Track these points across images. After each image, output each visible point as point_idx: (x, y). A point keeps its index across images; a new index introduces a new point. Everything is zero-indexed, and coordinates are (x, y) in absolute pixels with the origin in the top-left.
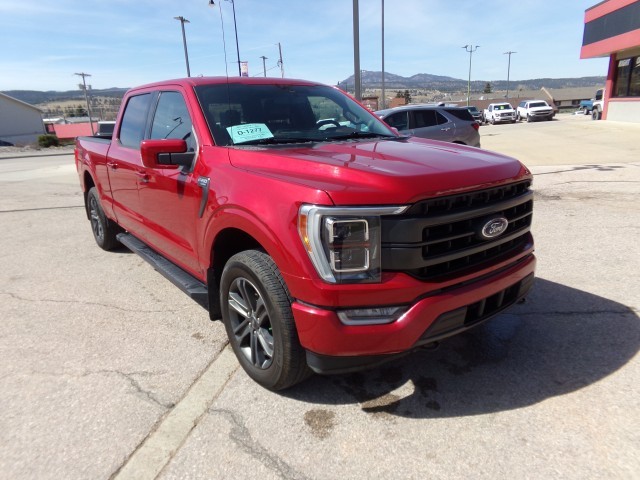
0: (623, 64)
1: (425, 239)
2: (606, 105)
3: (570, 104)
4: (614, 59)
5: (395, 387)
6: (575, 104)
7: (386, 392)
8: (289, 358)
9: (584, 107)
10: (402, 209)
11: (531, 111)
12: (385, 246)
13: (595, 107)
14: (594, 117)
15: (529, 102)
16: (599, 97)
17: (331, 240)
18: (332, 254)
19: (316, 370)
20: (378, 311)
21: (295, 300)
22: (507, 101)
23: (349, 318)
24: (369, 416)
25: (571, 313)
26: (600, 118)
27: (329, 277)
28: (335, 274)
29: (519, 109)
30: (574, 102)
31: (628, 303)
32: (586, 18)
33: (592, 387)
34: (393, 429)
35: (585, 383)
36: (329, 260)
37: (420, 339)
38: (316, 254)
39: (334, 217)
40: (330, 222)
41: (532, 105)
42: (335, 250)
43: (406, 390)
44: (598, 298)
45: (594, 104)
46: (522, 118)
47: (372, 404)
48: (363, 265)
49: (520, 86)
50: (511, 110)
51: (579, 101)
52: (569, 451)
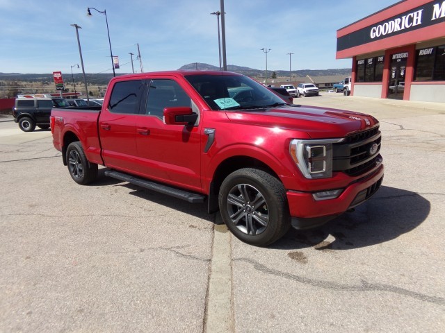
0: (361, 62)
1: (351, 154)
2: (352, 87)
3: (324, 86)
4: (355, 60)
5: (325, 238)
6: (328, 86)
7: (322, 241)
8: (280, 223)
9: (336, 88)
10: (342, 140)
11: (306, 90)
12: (335, 158)
13: (345, 88)
14: (345, 94)
15: (304, 85)
16: (347, 82)
17: (309, 156)
18: (310, 164)
19: (297, 228)
20: (328, 193)
21: (287, 190)
22: (291, 83)
23: (318, 197)
24: (321, 251)
25: (389, 197)
26: (348, 95)
27: (308, 176)
28: (311, 174)
29: (298, 88)
30: (326, 84)
31: (414, 190)
32: (338, 35)
33: (418, 228)
34: (337, 255)
35: (414, 227)
36: (308, 167)
37: (350, 205)
38: (301, 164)
39: (310, 145)
40: (308, 148)
41: (306, 86)
42: (311, 162)
43: (331, 239)
44: (398, 189)
45: (344, 86)
46: (301, 94)
47: (318, 246)
48: (322, 169)
49: (294, 75)
50: (294, 90)
51: (332, 84)
52: (423, 254)
